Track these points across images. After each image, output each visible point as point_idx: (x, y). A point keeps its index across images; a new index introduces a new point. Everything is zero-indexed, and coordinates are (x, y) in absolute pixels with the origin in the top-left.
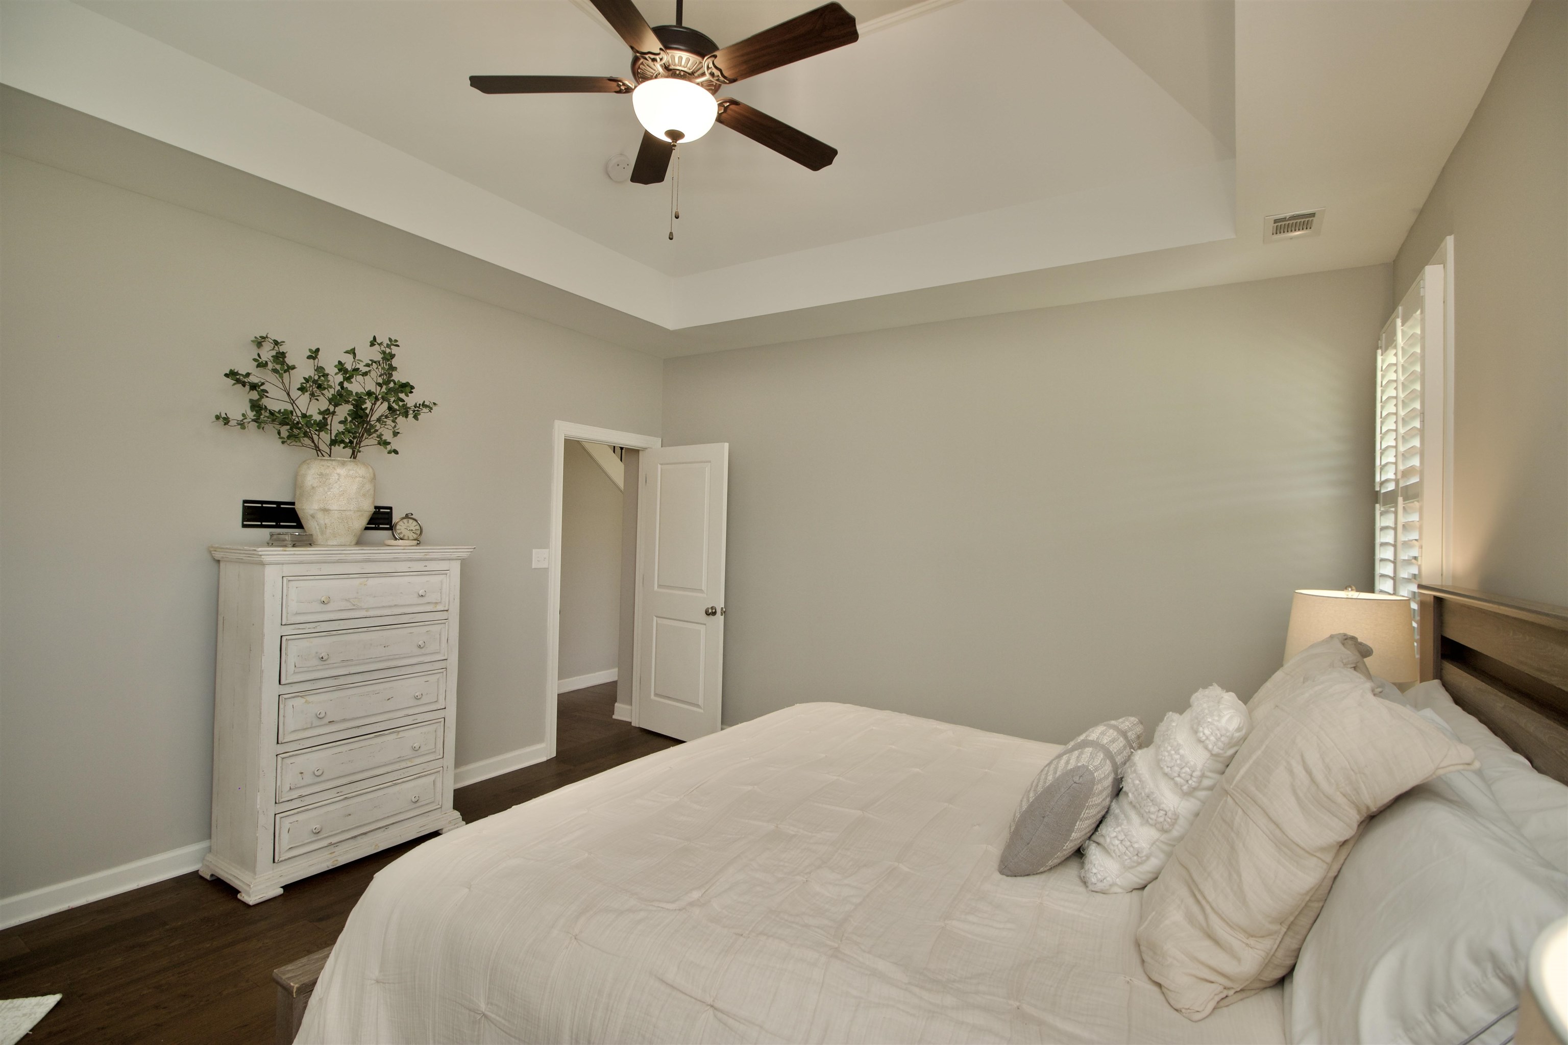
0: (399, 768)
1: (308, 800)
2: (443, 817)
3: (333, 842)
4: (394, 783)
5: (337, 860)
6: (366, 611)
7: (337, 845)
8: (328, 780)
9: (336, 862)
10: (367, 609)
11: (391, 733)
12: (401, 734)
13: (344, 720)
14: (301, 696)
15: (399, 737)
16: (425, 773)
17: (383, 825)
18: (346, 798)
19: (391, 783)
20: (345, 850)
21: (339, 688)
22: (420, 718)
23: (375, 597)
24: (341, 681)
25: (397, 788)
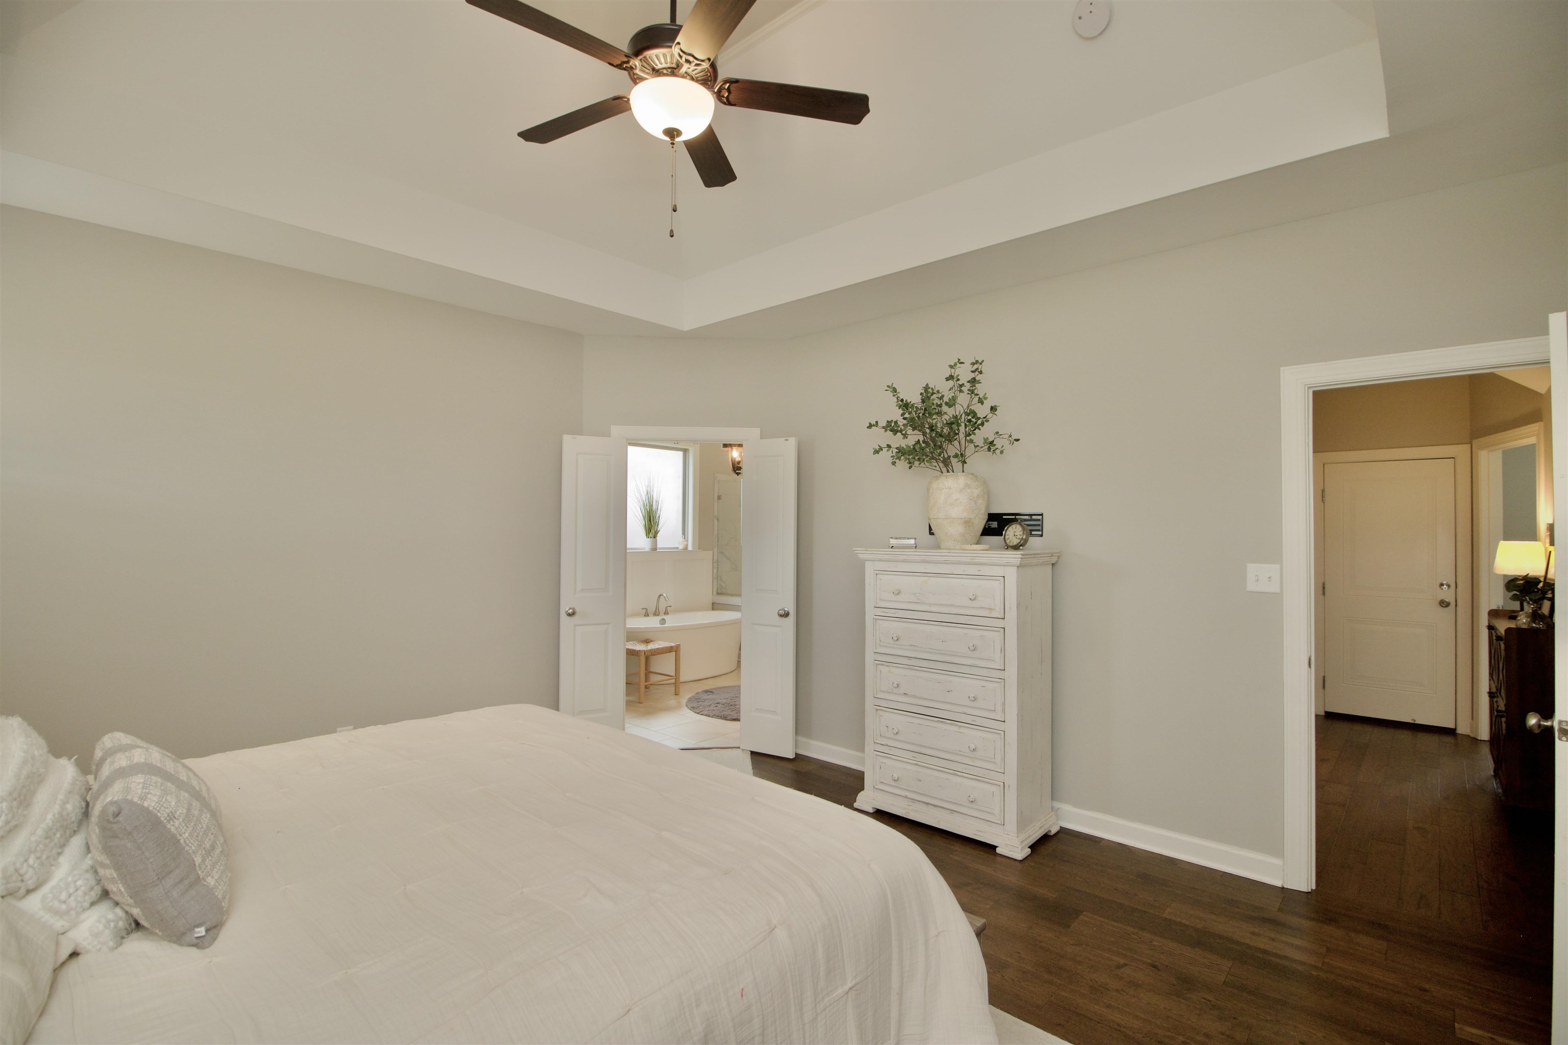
0: (960, 761)
1: (894, 751)
2: (1001, 836)
3: (908, 797)
4: (955, 773)
5: (909, 813)
6: (930, 606)
7: (915, 801)
8: (899, 741)
9: (907, 814)
10: (930, 605)
11: (953, 724)
12: (962, 730)
13: (914, 696)
14: (887, 666)
15: (959, 731)
16: (986, 780)
17: (946, 807)
18: (917, 764)
19: (952, 771)
20: (917, 809)
21: (910, 667)
22: (979, 721)
23: (934, 594)
24: (913, 662)
25: (959, 780)
